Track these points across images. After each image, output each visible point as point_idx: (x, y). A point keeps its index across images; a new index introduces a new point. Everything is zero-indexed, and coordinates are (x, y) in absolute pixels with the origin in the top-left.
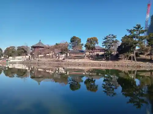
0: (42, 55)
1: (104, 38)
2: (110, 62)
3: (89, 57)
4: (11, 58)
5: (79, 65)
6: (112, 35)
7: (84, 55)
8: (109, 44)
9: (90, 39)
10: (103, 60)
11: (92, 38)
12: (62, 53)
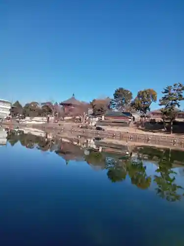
0: (70, 118)
1: (164, 91)
2: (172, 135)
3: (137, 125)
4: (28, 118)
5: (114, 136)
6: (180, 86)
7: (130, 120)
8: (171, 101)
9: (143, 92)
10: (161, 132)
11: (146, 92)
12: (94, 115)
